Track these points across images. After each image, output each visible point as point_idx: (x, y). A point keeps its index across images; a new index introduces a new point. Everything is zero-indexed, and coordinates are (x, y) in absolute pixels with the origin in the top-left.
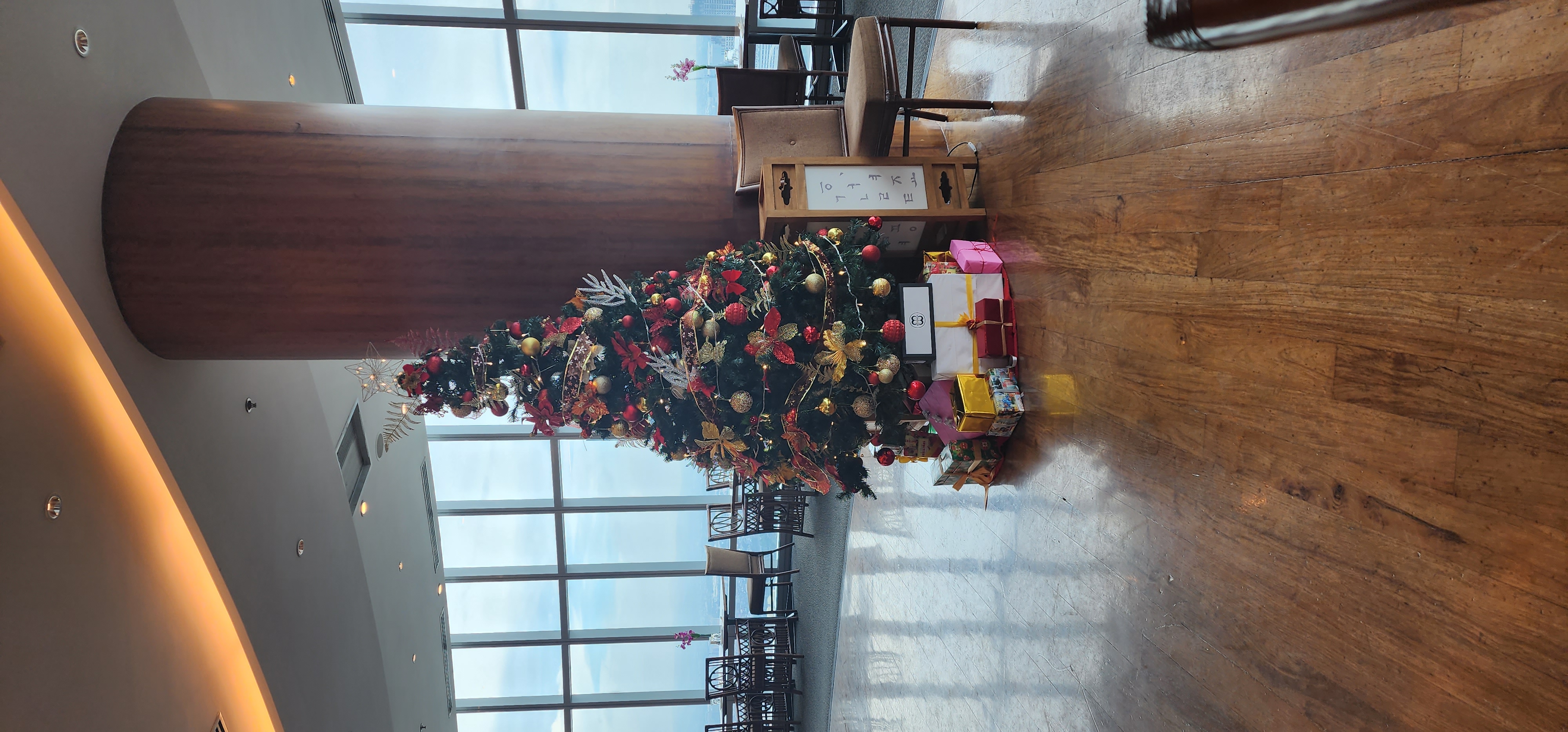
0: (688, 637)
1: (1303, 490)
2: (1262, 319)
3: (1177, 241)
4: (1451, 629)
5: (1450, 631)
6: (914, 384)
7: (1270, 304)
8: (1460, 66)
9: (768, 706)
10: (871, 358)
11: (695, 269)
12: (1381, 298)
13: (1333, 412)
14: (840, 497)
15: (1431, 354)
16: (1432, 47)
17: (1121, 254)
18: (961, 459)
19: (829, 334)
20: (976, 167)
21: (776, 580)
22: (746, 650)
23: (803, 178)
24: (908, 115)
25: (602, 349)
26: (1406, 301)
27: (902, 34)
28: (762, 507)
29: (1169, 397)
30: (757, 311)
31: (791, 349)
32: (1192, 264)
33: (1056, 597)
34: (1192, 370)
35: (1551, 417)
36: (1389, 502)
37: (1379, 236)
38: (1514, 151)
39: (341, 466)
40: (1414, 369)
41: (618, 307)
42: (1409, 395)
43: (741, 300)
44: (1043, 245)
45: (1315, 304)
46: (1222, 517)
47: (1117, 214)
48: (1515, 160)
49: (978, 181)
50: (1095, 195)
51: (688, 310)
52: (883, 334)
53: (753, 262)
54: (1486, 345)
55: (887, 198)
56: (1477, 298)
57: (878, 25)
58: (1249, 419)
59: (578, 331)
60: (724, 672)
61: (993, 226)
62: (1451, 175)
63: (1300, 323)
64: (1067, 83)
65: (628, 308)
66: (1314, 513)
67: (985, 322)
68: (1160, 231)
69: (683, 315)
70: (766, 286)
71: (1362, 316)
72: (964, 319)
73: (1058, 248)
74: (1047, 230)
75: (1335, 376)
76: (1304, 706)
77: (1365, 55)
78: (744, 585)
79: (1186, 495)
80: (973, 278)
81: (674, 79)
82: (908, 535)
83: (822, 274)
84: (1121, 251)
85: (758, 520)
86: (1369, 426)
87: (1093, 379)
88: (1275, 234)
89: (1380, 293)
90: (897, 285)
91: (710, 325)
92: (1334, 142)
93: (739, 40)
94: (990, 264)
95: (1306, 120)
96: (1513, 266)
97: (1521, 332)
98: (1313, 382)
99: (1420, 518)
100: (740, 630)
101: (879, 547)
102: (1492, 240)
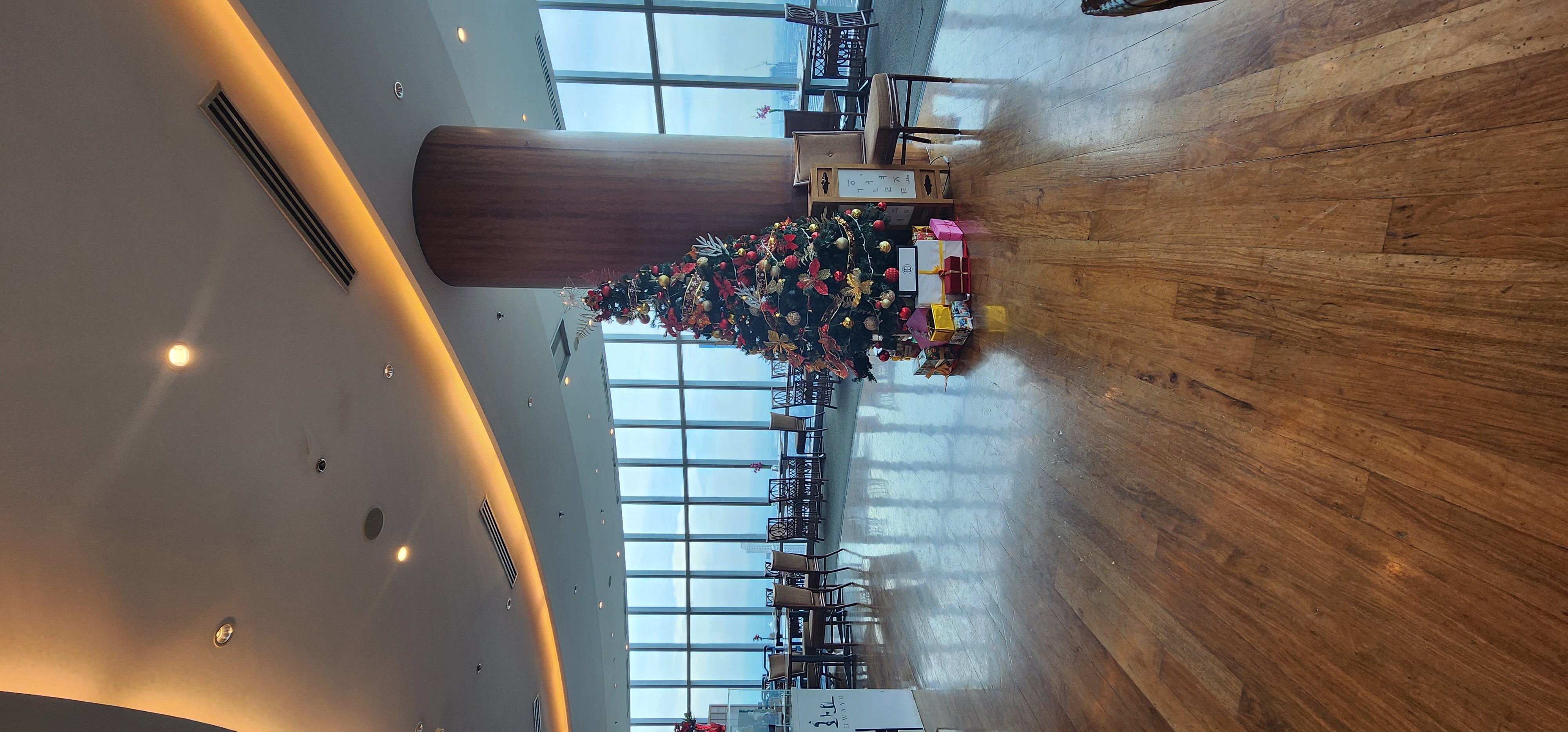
0: (758, 466)
1: (1150, 377)
2: (1131, 267)
3: (1077, 218)
4: (1241, 464)
5: (1240, 465)
6: (904, 309)
7: (1136, 257)
8: (1277, 95)
9: (806, 509)
10: (877, 292)
11: (766, 234)
12: (1211, 252)
13: (1173, 326)
14: (855, 380)
15: (1242, 288)
16: (1258, 82)
17: (1040, 227)
18: (932, 358)
19: (850, 276)
20: (948, 172)
21: (813, 434)
22: (794, 475)
23: (836, 177)
24: (905, 138)
25: (707, 283)
26: (1227, 253)
27: (903, 85)
28: (805, 389)
29: (1066, 318)
30: (805, 261)
31: (826, 286)
32: (1086, 232)
33: (987, 444)
34: (1082, 301)
35: (1321, 328)
36: (1206, 384)
37: (1212, 211)
38: (1310, 151)
39: (554, 355)
40: (1230, 298)
41: (717, 257)
42: (1225, 315)
43: (795, 253)
44: (990, 222)
45: (1166, 256)
46: (1096, 394)
47: (1038, 201)
48: (1310, 157)
49: (949, 182)
50: (1025, 188)
51: (761, 259)
52: (885, 277)
53: (803, 230)
54: (1280, 282)
55: (891, 191)
56: (1276, 250)
57: (888, 79)
58: (1118, 332)
59: (693, 272)
60: (780, 488)
61: (958, 210)
62: (1265, 169)
63: (1156, 269)
64: (1009, 116)
65: (724, 257)
66: (1156, 390)
67: (950, 271)
68: (1066, 211)
69: (758, 263)
70: (811, 245)
71: (1197, 264)
72: (937, 269)
73: (999, 224)
74: (993, 212)
75: (1176, 303)
76: (1140, 510)
77: (1211, 89)
78: (793, 437)
79: (1073, 380)
80: (943, 243)
81: (757, 118)
82: (897, 409)
83: (847, 238)
84: (1040, 224)
85: (803, 397)
86: (1197, 335)
87: (1018, 308)
88: (1142, 211)
89: (1210, 249)
90: (895, 247)
91: (775, 269)
92: (1186, 149)
93: (799, 93)
94: (955, 234)
95: (1168, 134)
96: (1303, 229)
97: (1305, 272)
98: (1161, 308)
99: (1226, 394)
100: (790, 463)
101: (878, 415)
102: (1290, 211)
